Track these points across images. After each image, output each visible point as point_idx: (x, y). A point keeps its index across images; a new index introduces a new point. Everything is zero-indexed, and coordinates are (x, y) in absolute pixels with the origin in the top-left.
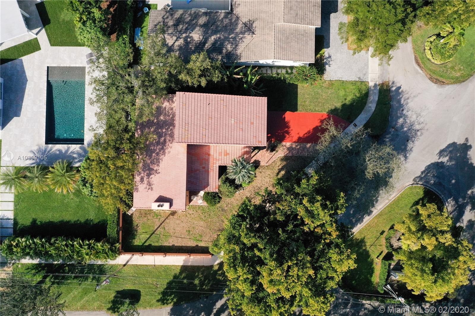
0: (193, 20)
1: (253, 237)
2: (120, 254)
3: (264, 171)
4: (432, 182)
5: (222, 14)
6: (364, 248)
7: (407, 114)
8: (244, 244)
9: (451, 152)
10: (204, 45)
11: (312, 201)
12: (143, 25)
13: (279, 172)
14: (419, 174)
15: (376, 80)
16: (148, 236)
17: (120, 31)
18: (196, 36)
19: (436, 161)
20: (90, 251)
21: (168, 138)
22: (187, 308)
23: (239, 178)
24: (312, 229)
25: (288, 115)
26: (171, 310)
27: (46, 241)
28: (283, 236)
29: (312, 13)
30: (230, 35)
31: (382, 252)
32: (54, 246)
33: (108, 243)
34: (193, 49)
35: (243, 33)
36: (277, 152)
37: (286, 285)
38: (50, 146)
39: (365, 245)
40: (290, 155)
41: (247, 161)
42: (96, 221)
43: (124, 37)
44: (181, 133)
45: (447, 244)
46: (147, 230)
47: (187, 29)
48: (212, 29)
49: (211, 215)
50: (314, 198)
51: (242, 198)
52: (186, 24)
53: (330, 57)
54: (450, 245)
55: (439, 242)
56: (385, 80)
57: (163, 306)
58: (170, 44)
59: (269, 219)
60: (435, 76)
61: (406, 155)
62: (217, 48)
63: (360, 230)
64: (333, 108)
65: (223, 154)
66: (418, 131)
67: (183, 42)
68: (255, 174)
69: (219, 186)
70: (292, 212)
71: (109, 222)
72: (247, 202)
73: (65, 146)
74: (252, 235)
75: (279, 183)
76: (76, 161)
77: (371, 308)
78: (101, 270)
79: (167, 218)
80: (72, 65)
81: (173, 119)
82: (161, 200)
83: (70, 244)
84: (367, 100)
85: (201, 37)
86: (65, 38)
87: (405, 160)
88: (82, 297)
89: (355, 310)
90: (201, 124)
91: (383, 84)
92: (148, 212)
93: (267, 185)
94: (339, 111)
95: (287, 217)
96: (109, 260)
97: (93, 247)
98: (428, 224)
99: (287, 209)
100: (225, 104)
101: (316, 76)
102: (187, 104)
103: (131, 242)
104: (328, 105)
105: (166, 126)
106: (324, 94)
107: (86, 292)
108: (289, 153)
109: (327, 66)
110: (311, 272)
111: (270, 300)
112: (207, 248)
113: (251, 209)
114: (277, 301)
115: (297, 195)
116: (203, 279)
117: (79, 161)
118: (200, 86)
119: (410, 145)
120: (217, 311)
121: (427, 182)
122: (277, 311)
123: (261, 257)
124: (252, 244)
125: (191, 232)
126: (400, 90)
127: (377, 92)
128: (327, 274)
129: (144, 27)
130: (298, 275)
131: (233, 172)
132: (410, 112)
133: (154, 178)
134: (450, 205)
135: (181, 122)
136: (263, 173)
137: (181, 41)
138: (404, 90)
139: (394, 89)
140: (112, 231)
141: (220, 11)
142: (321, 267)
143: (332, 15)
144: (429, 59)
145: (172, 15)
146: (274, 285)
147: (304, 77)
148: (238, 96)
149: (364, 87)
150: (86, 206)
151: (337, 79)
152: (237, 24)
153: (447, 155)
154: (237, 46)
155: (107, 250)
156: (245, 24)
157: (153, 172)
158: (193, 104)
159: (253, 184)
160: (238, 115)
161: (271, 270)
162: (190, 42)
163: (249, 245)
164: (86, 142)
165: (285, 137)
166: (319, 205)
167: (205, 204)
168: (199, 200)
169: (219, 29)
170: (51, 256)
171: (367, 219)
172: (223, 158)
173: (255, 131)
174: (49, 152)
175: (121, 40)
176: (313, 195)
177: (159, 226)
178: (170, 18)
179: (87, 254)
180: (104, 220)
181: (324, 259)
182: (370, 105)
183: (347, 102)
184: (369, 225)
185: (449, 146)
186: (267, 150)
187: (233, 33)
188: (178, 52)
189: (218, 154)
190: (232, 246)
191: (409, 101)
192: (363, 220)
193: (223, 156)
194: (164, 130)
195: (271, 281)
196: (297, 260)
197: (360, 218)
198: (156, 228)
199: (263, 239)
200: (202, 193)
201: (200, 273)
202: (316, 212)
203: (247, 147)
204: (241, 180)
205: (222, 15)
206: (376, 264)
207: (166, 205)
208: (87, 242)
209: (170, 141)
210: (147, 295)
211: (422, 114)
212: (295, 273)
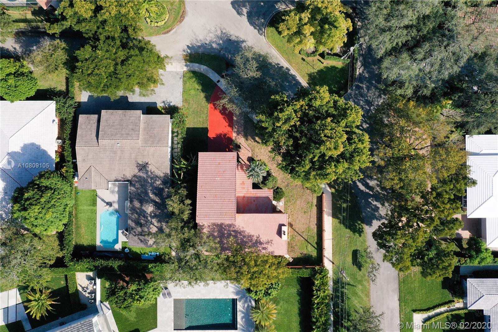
0: (137, 211)
1: (304, 162)
2: (324, 267)
3: (255, 154)
4: (262, 20)
5: (131, 189)
6: (316, 74)
7: (209, 40)
8: (310, 168)
9: (239, 6)
10: (157, 202)
11: (278, 119)
12: (139, 253)
13: (256, 141)
14: (256, 31)
15: (182, 65)
16: (309, 245)
17: (145, 271)
18: (150, 209)
19: (246, 17)
20: (322, 289)
21: (232, 229)
22: (365, 213)
23: (262, 173)
24: (299, 119)
25: (211, 135)
26: (367, 225)
27: (315, 325)
28: (303, 140)
29: (130, 117)
30: (149, 182)
31: (319, 60)
32: (319, 318)
33: (315, 275)
34: (160, 211)
35: (147, 172)
36: (240, 143)
37: (337, 138)
38: (238, 326)
39: (313, 73)
40: (243, 133)
41: (248, 167)
42: (298, 287)
43: (150, 267)
44: (228, 218)
45: (309, 16)
46: (305, 246)
47: (144, 216)
48: (145, 196)
49: (291, 195)
50: (276, 118)
51: (278, 171)
52: (140, 217)
53: (164, 102)
54: (310, 14)
55: (308, 22)
56: (182, 58)
57: (365, 232)
58: (156, 229)
59: (292, 151)
60: (179, 18)
61: (242, 41)
62: (159, 192)
63: (302, 77)
64: (205, 99)
65: (243, 186)
66: (222, 32)
67: (155, 219)
68: (258, 160)
69: (269, 189)
70: (286, 133)
71: (299, 276)
72: (280, 167)
73: (239, 314)
74: (303, 163)
75: (265, 143)
76: (250, 304)
77: (362, 68)
78: (337, 282)
79: (294, 230)
80: (173, 310)
81: (217, 225)
82: (280, 233)
83: (317, 305)
84: (198, 72)
85: (151, 205)
86: (151, 316)
87: (245, 41)
88: (360, 297)
89: (365, 80)
90: (220, 203)
91: (185, 60)
92: (291, 246)
93: (267, 151)
94: (207, 94)
95: (291, 136)
96: (329, 276)
97: (319, 288)
98: (295, 29)
99: (284, 137)
100: (205, 185)
101: (180, 113)
102: (205, 214)
103: (315, 259)
104: (202, 103)
105: (222, 230)
106: (194, 107)
107: (355, 294)
108: (241, 134)
109: (171, 104)
110: (329, 119)
111: (351, 148)
112: (318, 197)
113: (285, 163)
114: (350, 144)
115: (274, 130)
116: (342, 201)
117: (250, 302)
118: (191, 205)
119: (233, 38)
120: (367, 189)
121: (263, 24)
122: (358, 144)
123: (319, 156)
124: (310, 162)
125: (306, 210)
126: (190, 46)
127: (191, 64)
128: (331, 107)
129: (140, 252)
130: (330, 130)
131: (257, 178)
132: (208, 38)
133: (263, 239)
134: (281, 6)
135: (219, 218)
136: (257, 154)
137: (154, 221)
138: (190, 43)
139: (189, 51)
140: (305, 273)
141: (129, 190)
142: (327, 111)
143: (130, 100)
144: (165, 23)
145: (132, 229)
146: (338, 146)
147: (182, 123)
148: (198, 175)
149: (188, 75)
150: (286, 295)
151: (181, 96)
152: (140, 177)
153: (241, 9)
154: (157, 176)
155: (320, 276)
156: (140, 170)
157: (258, 240)
158: (205, 209)
159: (266, 162)
160: (213, 174)
161: (327, 149)
162: (155, 214)
163: (311, 165)
164: (235, 297)
165: (228, 137)
166: (281, 114)
167: (283, 200)
168: (280, 205)
169: (144, 190)
170: (327, 320)
171: (293, 72)
172: (246, 186)
173: (225, 161)
174: (243, 327)
175: (152, 270)
176: (273, 118)
177: (301, 236)
178: (135, 230)
179: (324, 292)
180: (297, 280)
181: (321, 110)
182: (202, 70)
183: (200, 88)
184: (298, 70)
185: (234, 7)
186: (239, 151)
187: (147, 180)
188: (163, 223)
189: (243, 190)
190: (311, 177)
191: (198, 39)
192: (294, 75)
193: (245, 186)
194: (226, 232)
195: (335, 148)
196: (320, 130)
197: (292, 77)
198: (302, 239)
199: (307, 155)
200: (274, 203)
201: (338, 203)
202: (286, 117)
203: (237, 167)
204: (263, 171)
205: (133, 188)
206: (328, 64)
207: (284, 229)
208: (315, 292)
209: (234, 227)
210: (356, 245)
211: (209, 29)
212: (328, 131)
